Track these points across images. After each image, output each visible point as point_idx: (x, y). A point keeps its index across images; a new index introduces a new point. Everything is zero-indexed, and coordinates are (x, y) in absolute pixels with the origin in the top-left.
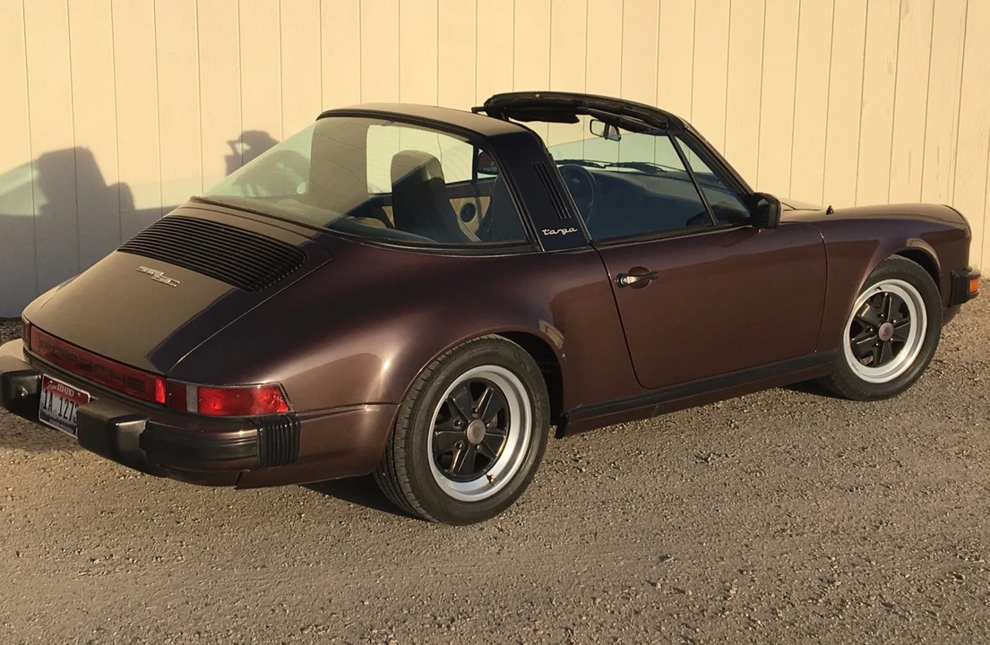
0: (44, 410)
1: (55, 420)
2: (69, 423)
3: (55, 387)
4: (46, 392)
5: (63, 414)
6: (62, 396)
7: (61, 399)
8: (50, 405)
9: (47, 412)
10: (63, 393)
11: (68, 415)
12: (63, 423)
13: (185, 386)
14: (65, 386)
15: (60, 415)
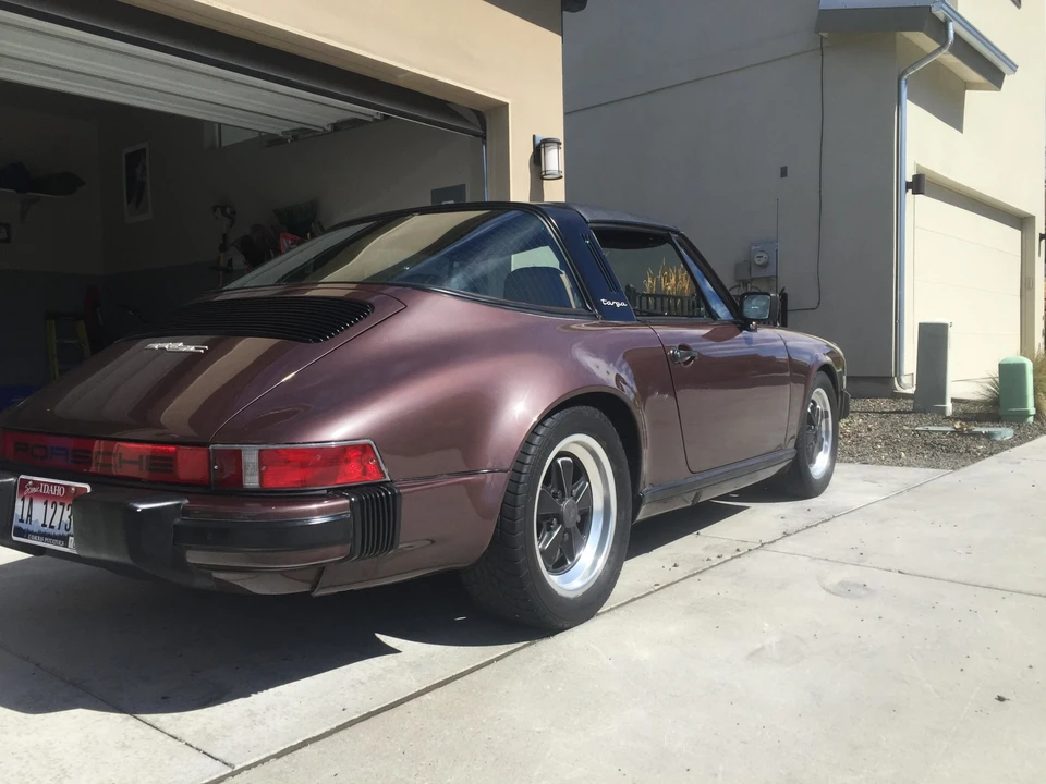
0: (20, 525)
1: (35, 534)
2: (57, 533)
3: (34, 490)
4: (23, 499)
5: (48, 523)
6: (47, 499)
7: (46, 503)
8: (29, 516)
9: (24, 526)
10: (50, 496)
11: (56, 523)
12: (49, 536)
13: (240, 451)
14: (50, 484)
15: (44, 525)
